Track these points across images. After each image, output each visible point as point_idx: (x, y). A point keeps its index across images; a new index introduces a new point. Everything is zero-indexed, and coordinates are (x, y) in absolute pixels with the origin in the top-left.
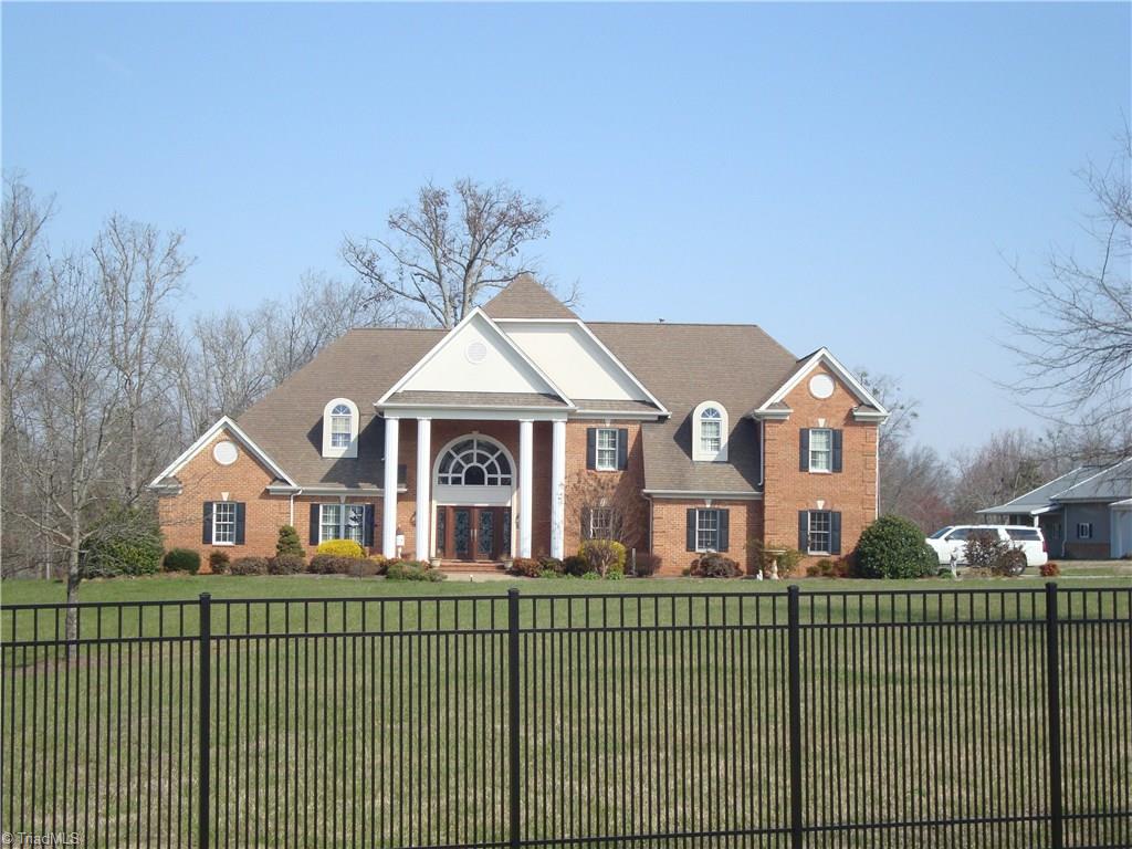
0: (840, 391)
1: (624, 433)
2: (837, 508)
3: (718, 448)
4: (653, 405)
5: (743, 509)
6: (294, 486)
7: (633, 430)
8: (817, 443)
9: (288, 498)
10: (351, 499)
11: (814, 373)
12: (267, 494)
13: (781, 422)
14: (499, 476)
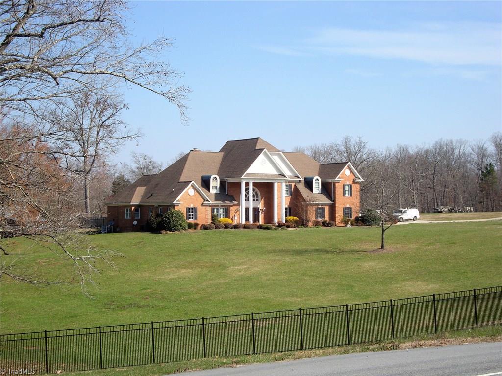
0: (351, 174)
1: (291, 186)
2: (351, 206)
3: (318, 190)
4: (298, 177)
5: (328, 207)
6: (211, 202)
7: (293, 184)
8: (347, 188)
9: (208, 206)
10: (222, 206)
11: (346, 169)
12: (202, 205)
13: (339, 182)
14: (256, 198)
